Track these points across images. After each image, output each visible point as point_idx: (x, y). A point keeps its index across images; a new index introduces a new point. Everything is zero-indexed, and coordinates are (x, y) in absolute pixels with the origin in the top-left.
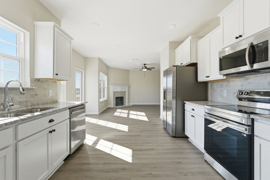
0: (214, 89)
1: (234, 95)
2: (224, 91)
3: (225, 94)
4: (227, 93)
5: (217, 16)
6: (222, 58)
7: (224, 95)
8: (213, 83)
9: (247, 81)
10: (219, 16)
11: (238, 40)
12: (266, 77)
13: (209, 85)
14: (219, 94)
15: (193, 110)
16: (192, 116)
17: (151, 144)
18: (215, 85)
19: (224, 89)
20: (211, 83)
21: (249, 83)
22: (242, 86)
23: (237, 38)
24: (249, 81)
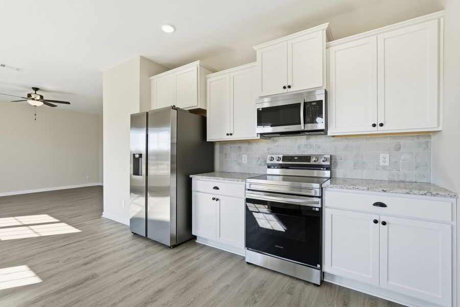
0: (226, 154)
1: (257, 161)
2: (243, 156)
3: (245, 160)
4: (248, 158)
5: (253, 47)
6: (261, 109)
7: (244, 162)
8: (223, 144)
9: (275, 144)
10: (255, 49)
11: (285, 91)
12: (296, 140)
13: (217, 147)
14: (235, 161)
15: (216, 188)
16: (214, 199)
17: (144, 283)
18: (228, 148)
19: (244, 154)
20: (220, 144)
21: (278, 146)
22: (268, 150)
23: (285, 88)
24: (277, 143)
